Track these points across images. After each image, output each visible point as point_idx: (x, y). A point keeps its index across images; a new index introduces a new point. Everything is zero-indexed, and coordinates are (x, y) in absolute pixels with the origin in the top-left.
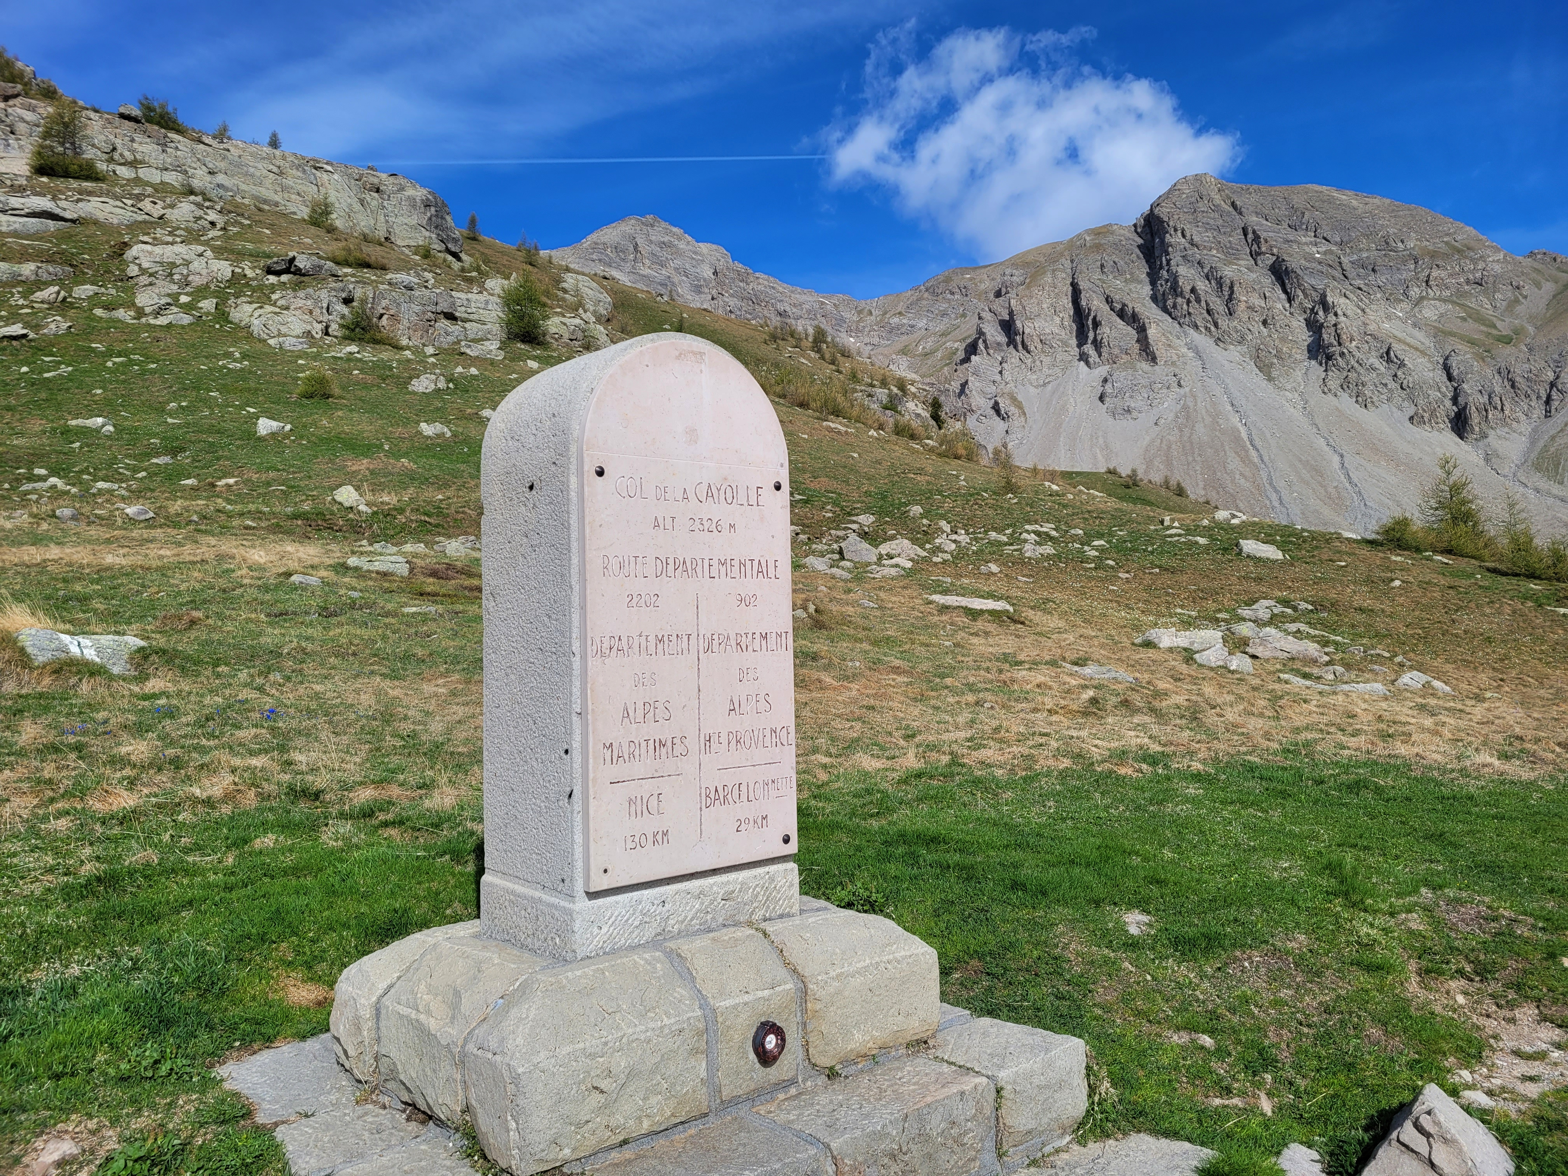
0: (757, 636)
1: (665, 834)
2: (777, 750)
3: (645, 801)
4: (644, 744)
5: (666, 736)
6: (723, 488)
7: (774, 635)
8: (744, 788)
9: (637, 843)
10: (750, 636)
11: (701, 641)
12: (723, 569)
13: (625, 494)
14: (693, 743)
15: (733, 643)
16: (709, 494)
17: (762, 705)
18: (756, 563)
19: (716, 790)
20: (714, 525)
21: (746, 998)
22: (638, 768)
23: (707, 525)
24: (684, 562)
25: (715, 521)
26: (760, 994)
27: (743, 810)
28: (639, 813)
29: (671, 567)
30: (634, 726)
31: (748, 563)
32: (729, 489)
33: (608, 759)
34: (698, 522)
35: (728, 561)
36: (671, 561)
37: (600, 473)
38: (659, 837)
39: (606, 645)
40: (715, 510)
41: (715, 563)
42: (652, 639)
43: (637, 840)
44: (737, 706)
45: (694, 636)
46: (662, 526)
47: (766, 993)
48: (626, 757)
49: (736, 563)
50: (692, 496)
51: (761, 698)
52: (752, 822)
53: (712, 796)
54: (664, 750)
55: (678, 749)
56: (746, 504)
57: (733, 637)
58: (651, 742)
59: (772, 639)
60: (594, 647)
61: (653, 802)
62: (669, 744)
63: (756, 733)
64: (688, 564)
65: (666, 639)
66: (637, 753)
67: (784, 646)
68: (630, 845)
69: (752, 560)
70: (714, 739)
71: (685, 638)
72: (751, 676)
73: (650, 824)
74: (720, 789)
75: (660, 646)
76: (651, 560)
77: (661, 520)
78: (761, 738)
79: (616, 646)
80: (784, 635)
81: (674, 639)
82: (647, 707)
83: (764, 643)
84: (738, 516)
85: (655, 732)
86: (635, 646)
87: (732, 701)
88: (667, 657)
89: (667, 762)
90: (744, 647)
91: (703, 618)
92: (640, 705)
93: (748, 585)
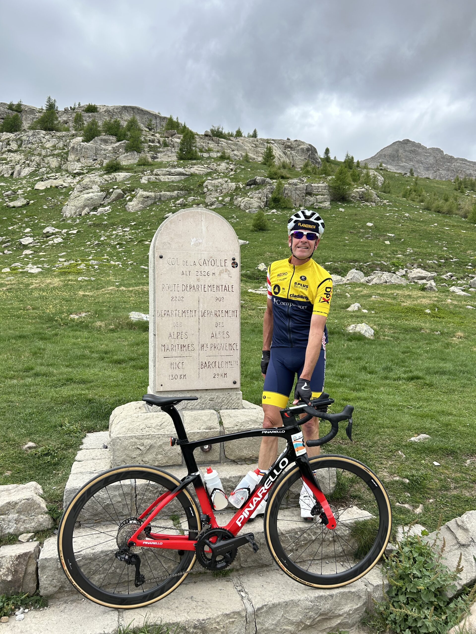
0: (224, 312)
1: (185, 376)
2: (232, 351)
3: (177, 364)
4: (177, 346)
5: (186, 344)
6: (210, 261)
7: (231, 312)
8: (217, 363)
9: (174, 377)
10: (221, 312)
11: (200, 313)
12: (210, 289)
13: (171, 264)
14: (196, 347)
15: (213, 314)
16: (205, 262)
17: (225, 335)
18: (224, 287)
19: (205, 363)
20: (206, 273)
21: (199, 431)
22: (174, 354)
23: (203, 273)
24: (194, 286)
25: (206, 272)
26: (204, 430)
27: (216, 370)
28: (175, 368)
29: (188, 288)
30: (173, 340)
31: (220, 287)
32: (213, 261)
33: (163, 349)
34: (199, 272)
35: (212, 286)
36: (188, 286)
37: (161, 257)
38: (182, 376)
39: (163, 313)
40: (207, 268)
41: (206, 286)
42: (180, 311)
43: (174, 376)
44: (215, 335)
45: (198, 310)
46: (185, 274)
47: (207, 431)
48: (170, 349)
49: (215, 286)
50: (197, 264)
51: (225, 333)
52: (220, 375)
53: (204, 365)
54: (184, 348)
55: (190, 348)
56: (220, 266)
57: (213, 311)
58: (180, 346)
59: (230, 313)
60: (159, 314)
61: (180, 365)
62: (187, 346)
63: (223, 345)
64: (195, 287)
65: (186, 312)
66: (174, 348)
67: (235, 315)
68: (171, 378)
69: (222, 285)
70: (205, 346)
71: (194, 312)
72: (221, 325)
73: (179, 372)
74: (207, 363)
75: (184, 314)
76: (180, 285)
77: (185, 272)
78: (225, 347)
79: (167, 313)
80: (235, 312)
81: (189, 312)
82: (178, 334)
83: (226, 314)
84: (217, 270)
85: (181, 342)
86: (174, 313)
87: (212, 333)
88: (186, 317)
89: (186, 353)
90: (218, 315)
91: (201, 305)
92: (176, 333)
93: (220, 294)
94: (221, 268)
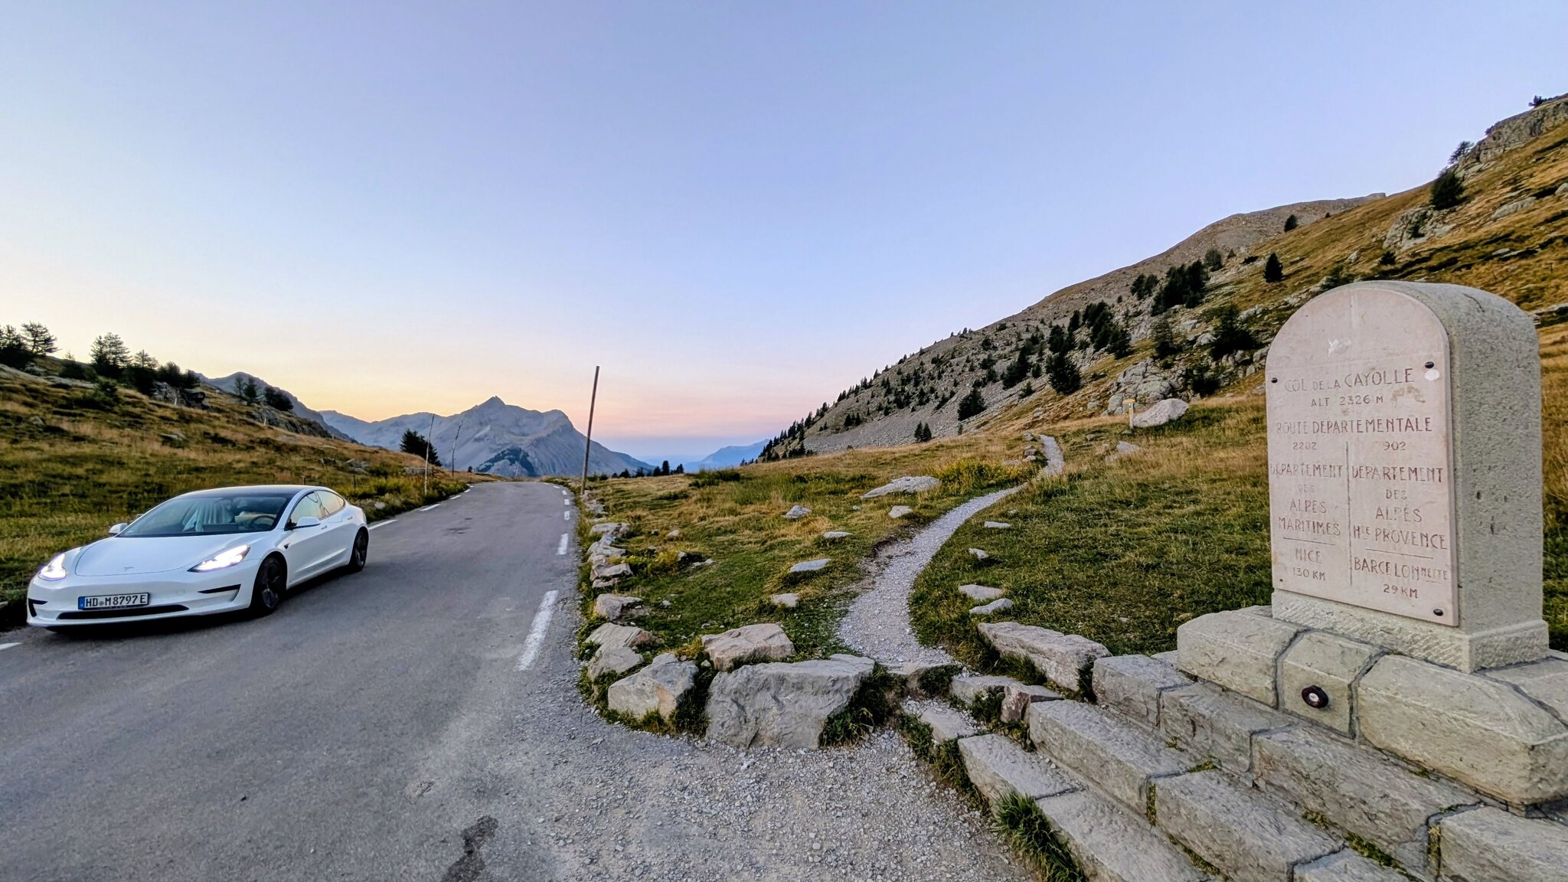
0: (1406, 470)
1: (1322, 575)
2: (1429, 549)
3: (1307, 553)
4: (1306, 523)
5: (1323, 521)
6: (1371, 375)
7: (1425, 471)
8: (1390, 566)
9: (1304, 573)
10: (1398, 470)
11: (1351, 470)
12: (1370, 427)
13: (1290, 389)
14: (1344, 529)
15: (1381, 474)
16: (1358, 380)
17: (1411, 516)
18: (1404, 422)
19: (1365, 561)
20: (1362, 399)
22: (1301, 535)
23: (1355, 400)
24: (1336, 423)
25: (1363, 397)
27: (1392, 580)
28: (1303, 558)
29: (1325, 427)
30: (1299, 512)
31: (1396, 423)
32: (1377, 376)
33: (1282, 526)
34: (1348, 399)
35: (1376, 421)
36: (1325, 423)
37: (1275, 381)
38: (1318, 575)
39: (1280, 469)
40: (1363, 390)
41: (1363, 422)
42: (1311, 466)
43: (1302, 571)
44: (1384, 513)
45: (1345, 466)
46: (1318, 404)
48: (1294, 527)
49: (1384, 422)
50: (1343, 384)
51: (1410, 511)
52: (1400, 591)
53: (1361, 563)
54: (1320, 530)
55: (1332, 530)
56: (1393, 382)
57: (1380, 469)
58: (1311, 524)
59: (1423, 474)
61: (1313, 555)
62: (1325, 526)
63: (1405, 534)
64: (1339, 424)
65: (1321, 467)
66: (1301, 526)
67: (1437, 479)
68: (1297, 572)
69: (1400, 420)
70: (1363, 530)
71: (1337, 468)
72: (1400, 495)
73: (1311, 567)
74: (1369, 562)
75: (1317, 472)
76: (1309, 423)
77: (1317, 401)
78: (1410, 537)
79: (1287, 469)
80: (1436, 471)
81: (1328, 467)
82: (1308, 504)
83: (1413, 475)
84: (1386, 392)
85: (1315, 518)
86: (1299, 470)
87: (1379, 509)
88: (1323, 478)
89: (1323, 536)
90: (1392, 477)
91: (1352, 457)
92: (1303, 502)
93: (1397, 436)
94: (1397, 387)
